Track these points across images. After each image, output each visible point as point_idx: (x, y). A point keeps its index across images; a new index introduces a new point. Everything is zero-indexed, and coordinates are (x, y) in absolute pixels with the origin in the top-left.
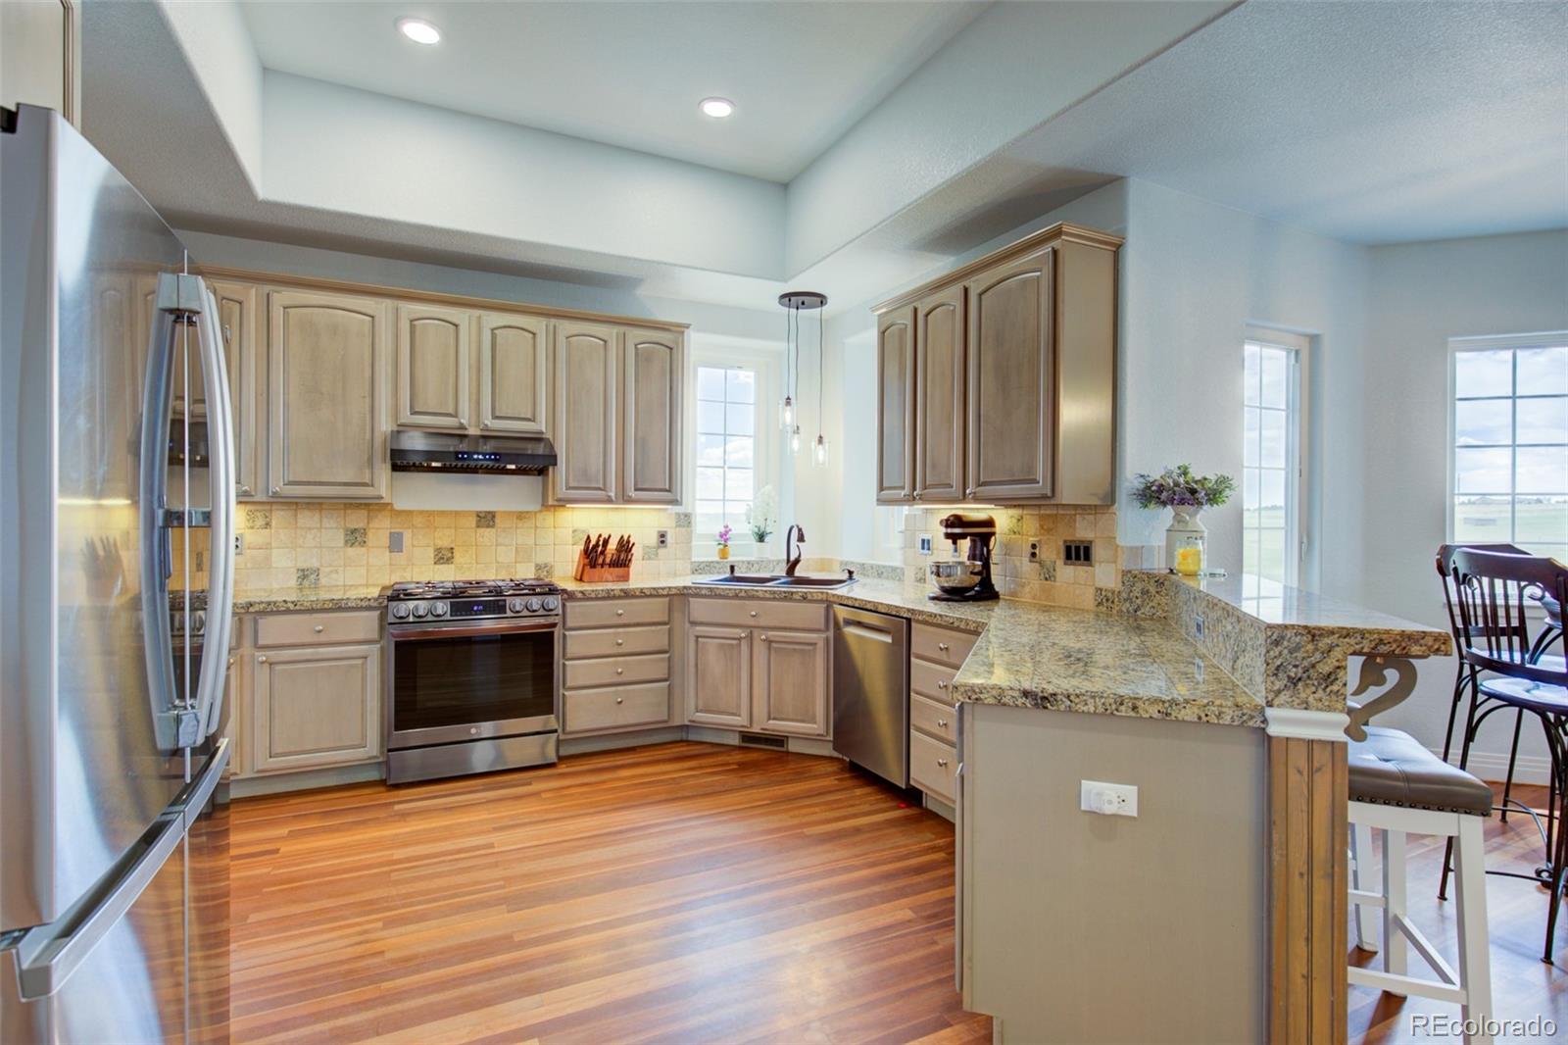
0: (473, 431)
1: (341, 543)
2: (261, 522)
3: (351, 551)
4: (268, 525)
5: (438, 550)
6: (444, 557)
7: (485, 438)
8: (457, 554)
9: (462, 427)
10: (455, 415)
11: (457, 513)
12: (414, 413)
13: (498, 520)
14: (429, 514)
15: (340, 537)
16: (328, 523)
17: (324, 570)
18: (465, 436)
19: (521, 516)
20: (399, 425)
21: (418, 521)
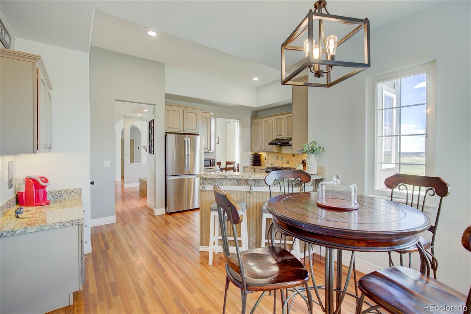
0: (285, 138)
1: (276, 159)
2: (268, 155)
3: (277, 161)
4: (268, 156)
5: (287, 161)
6: (288, 163)
7: (286, 139)
8: (290, 162)
9: (283, 138)
10: (282, 136)
11: (290, 154)
12: (277, 136)
13: (295, 155)
14: (286, 154)
15: (275, 158)
16: (274, 156)
17: (274, 164)
18: (283, 139)
19: (299, 154)
20: (276, 138)
21: (284, 155)
